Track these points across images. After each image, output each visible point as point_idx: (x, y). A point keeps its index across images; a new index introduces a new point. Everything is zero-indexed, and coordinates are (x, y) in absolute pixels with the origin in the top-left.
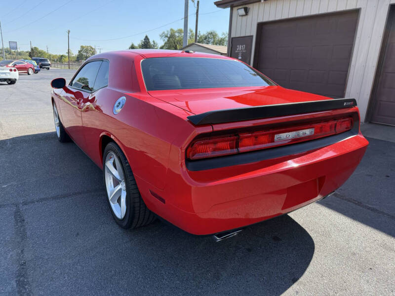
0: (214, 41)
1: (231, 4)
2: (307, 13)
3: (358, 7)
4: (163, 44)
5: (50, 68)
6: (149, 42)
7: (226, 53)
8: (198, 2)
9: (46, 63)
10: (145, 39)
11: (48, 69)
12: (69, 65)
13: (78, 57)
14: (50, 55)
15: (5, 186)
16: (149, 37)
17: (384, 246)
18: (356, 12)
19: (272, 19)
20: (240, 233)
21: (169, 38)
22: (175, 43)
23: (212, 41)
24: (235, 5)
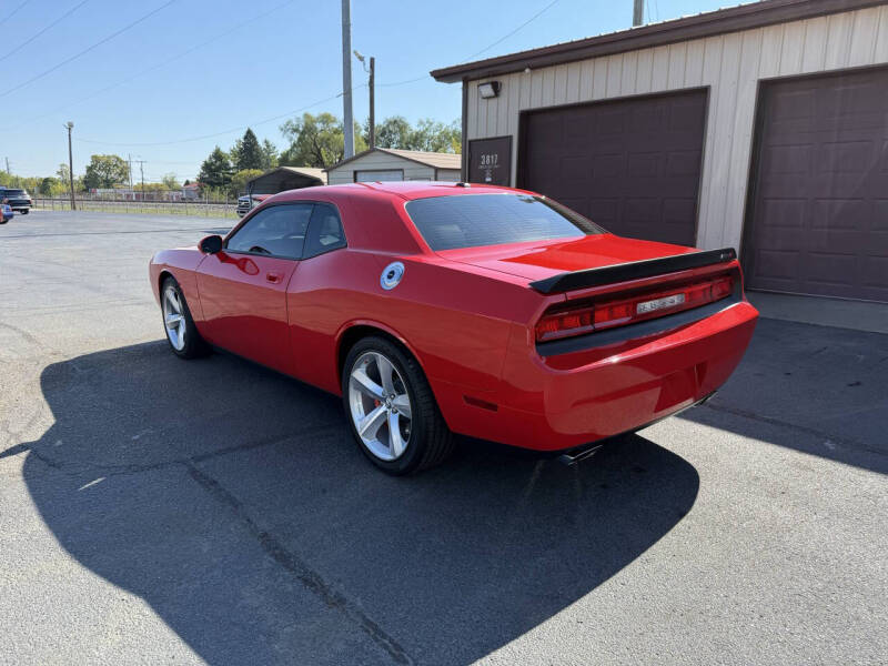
0: (402, 138)
1: (465, 75)
2: (613, 94)
3: (705, 84)
4: (289, 148)
5: (31, 210)
6: (256, 143)
7: (459, 167)
8: (372, 60)
9: (20, 198)
10: (246, 138)
11: (26, 211)
12: (73, 200)
13: (85, 182)
14: (17, 179)
15: (137, 437)
16: (255, 133)
17: (797, 465)
18: (703, 92)
19: (548, 103)
20: (598, 451)
21: (303, 133)
22: (315, 144)
23: (398, 138)
24: (472, 77)
